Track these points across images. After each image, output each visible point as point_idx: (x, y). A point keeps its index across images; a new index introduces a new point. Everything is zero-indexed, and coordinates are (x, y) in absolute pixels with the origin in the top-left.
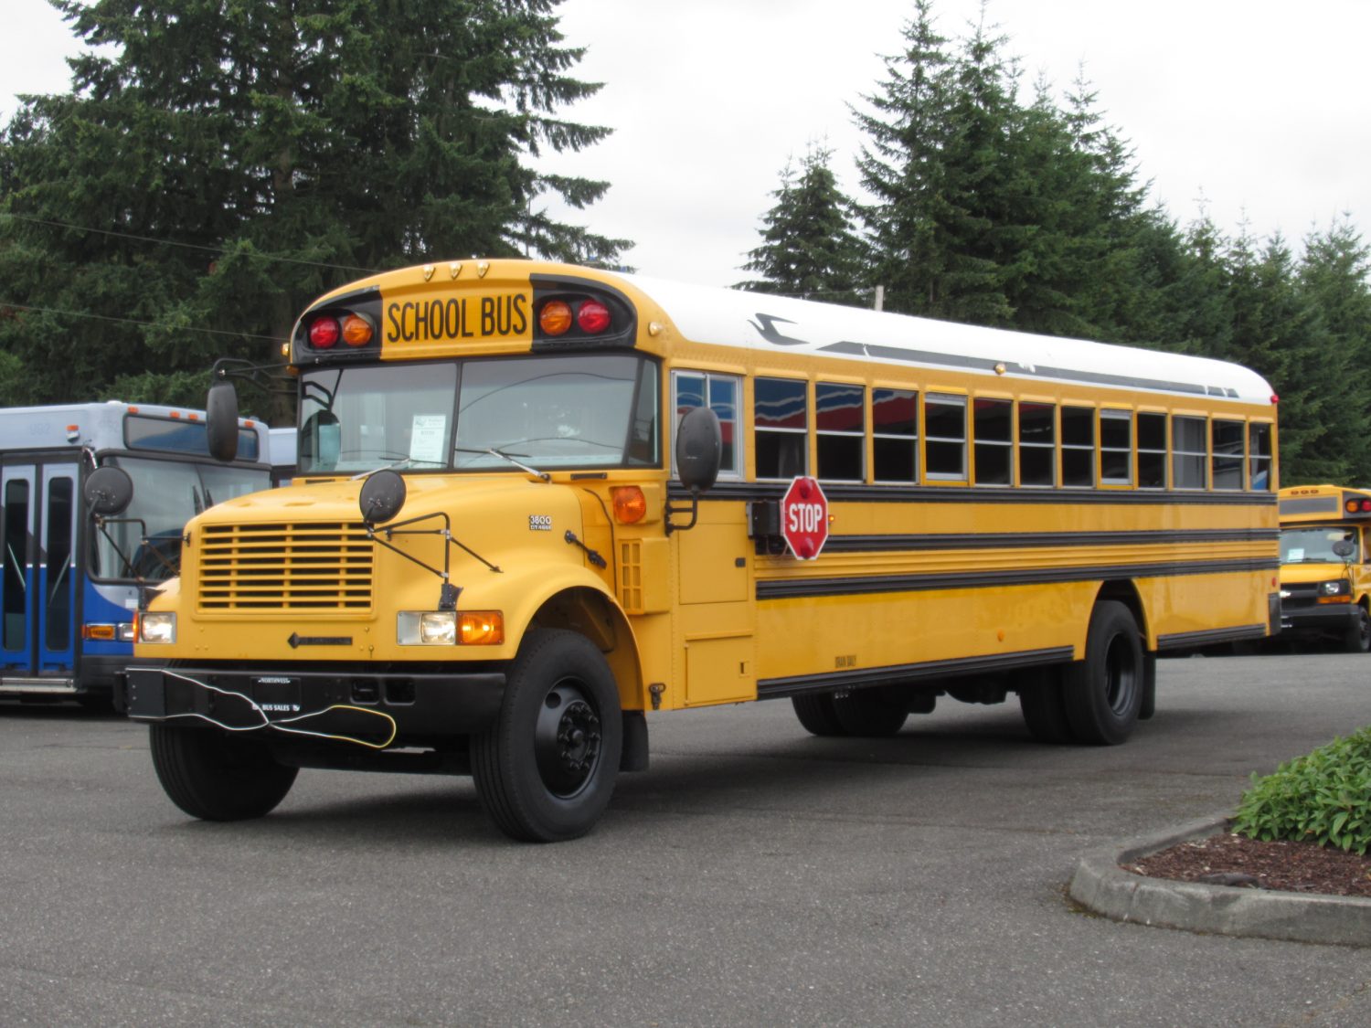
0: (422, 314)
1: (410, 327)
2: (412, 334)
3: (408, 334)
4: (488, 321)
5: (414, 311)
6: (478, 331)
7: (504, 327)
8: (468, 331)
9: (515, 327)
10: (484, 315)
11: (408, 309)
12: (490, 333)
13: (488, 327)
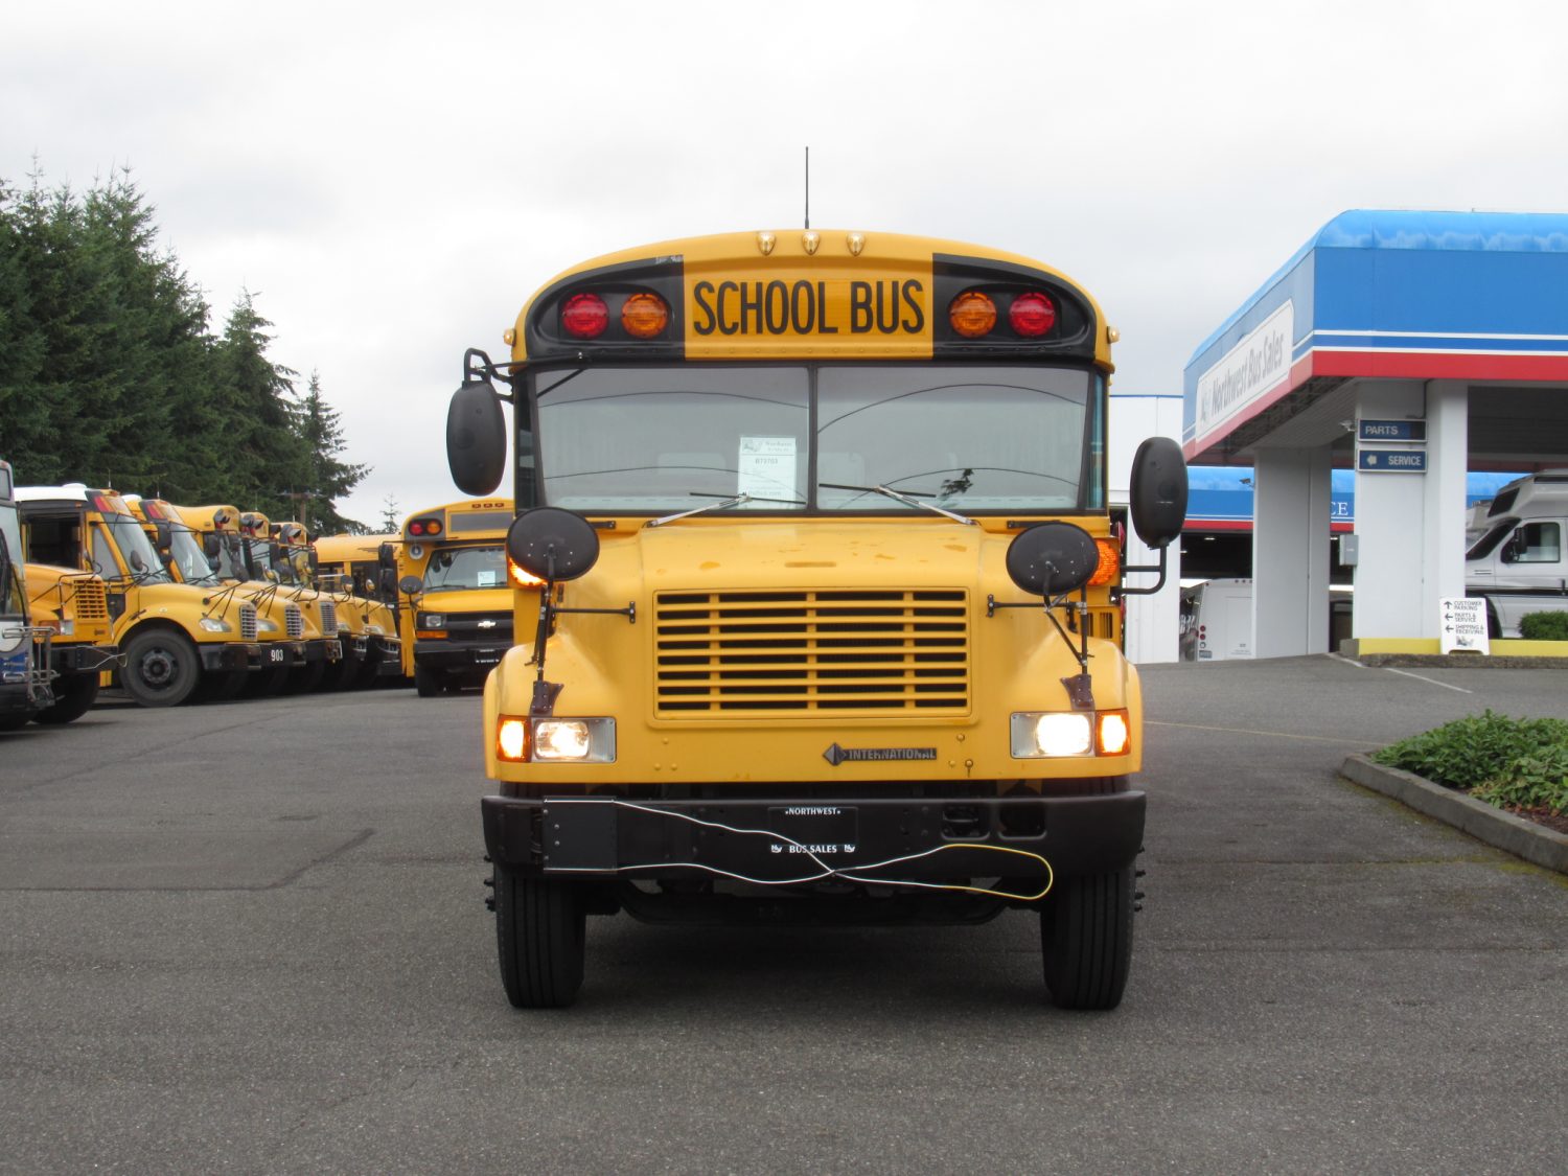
0: (752, 299)
1: (732, 314)
2: (735, 326)
3: (728, 325)
4: (862, 314)
5: (738, 294)
6: (846, 326)
7: (888, 322)
8: (828, 324)
9: (906, 324)
10: (855, 305)
11: (728, 291)
12: (867, 328)
13: (862, 321)
